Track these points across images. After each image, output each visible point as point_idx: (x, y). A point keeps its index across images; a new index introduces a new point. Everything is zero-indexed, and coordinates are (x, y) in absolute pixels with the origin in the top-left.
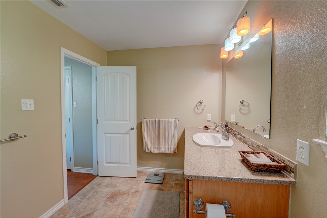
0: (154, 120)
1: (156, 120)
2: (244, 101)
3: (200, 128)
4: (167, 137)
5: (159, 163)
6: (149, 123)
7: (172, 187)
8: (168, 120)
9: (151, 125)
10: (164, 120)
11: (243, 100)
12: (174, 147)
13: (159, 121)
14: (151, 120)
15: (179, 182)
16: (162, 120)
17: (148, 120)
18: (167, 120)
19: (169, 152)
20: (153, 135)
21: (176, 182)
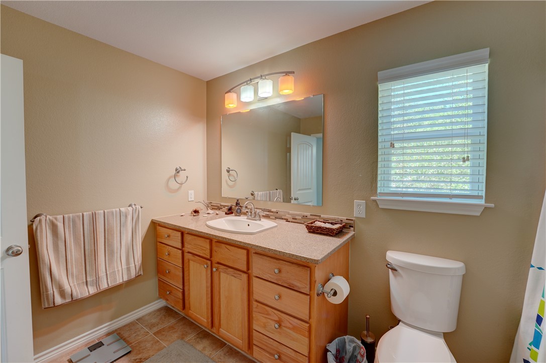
0: (78, 217)
1: (85, 213)
2: (231, 169)
3: (183, 214)
4: (117, 247)
5: (93, 316)
6: (60, 225)
7: (158, 341)
8: (118, 209)
9: (69, 231)
10: (108, 212)
11: (229, 168)
12: (137, 264)
13: (94, 217)
14: (66, 216)
15: (160, 327)
16: (102, 211)
17: (56, 219)
18: (116, 211)
19: (126, 279)
20: (75, 254)
21: (155, 329)
